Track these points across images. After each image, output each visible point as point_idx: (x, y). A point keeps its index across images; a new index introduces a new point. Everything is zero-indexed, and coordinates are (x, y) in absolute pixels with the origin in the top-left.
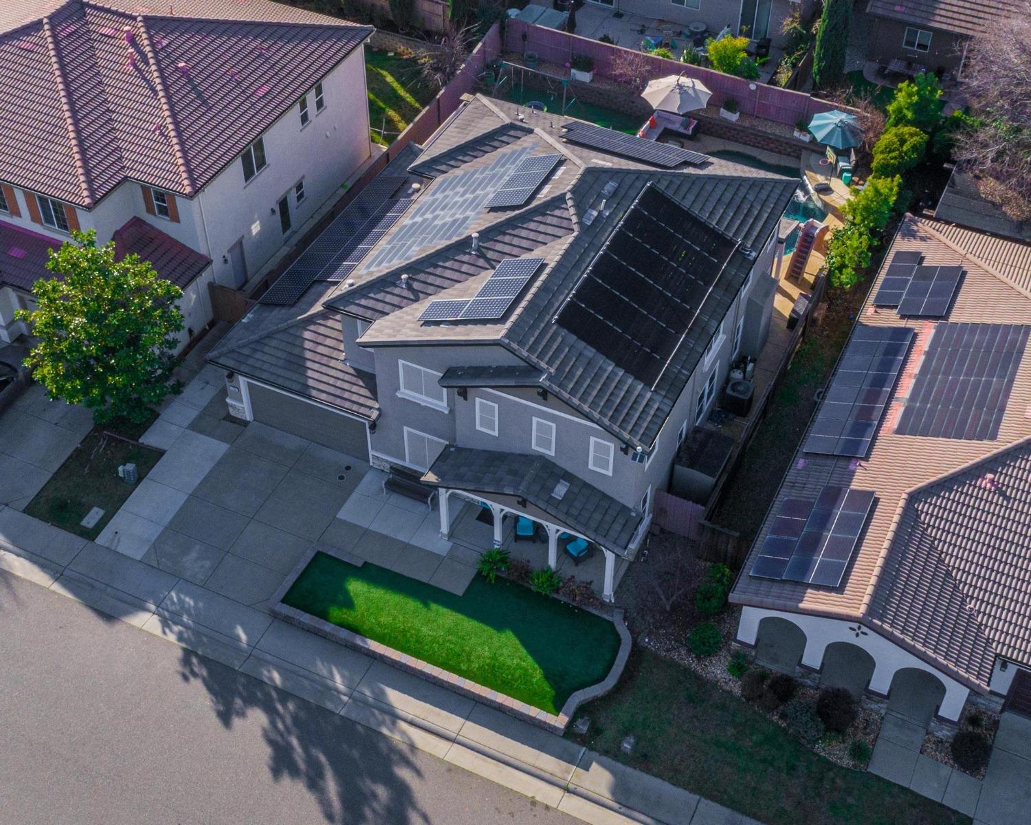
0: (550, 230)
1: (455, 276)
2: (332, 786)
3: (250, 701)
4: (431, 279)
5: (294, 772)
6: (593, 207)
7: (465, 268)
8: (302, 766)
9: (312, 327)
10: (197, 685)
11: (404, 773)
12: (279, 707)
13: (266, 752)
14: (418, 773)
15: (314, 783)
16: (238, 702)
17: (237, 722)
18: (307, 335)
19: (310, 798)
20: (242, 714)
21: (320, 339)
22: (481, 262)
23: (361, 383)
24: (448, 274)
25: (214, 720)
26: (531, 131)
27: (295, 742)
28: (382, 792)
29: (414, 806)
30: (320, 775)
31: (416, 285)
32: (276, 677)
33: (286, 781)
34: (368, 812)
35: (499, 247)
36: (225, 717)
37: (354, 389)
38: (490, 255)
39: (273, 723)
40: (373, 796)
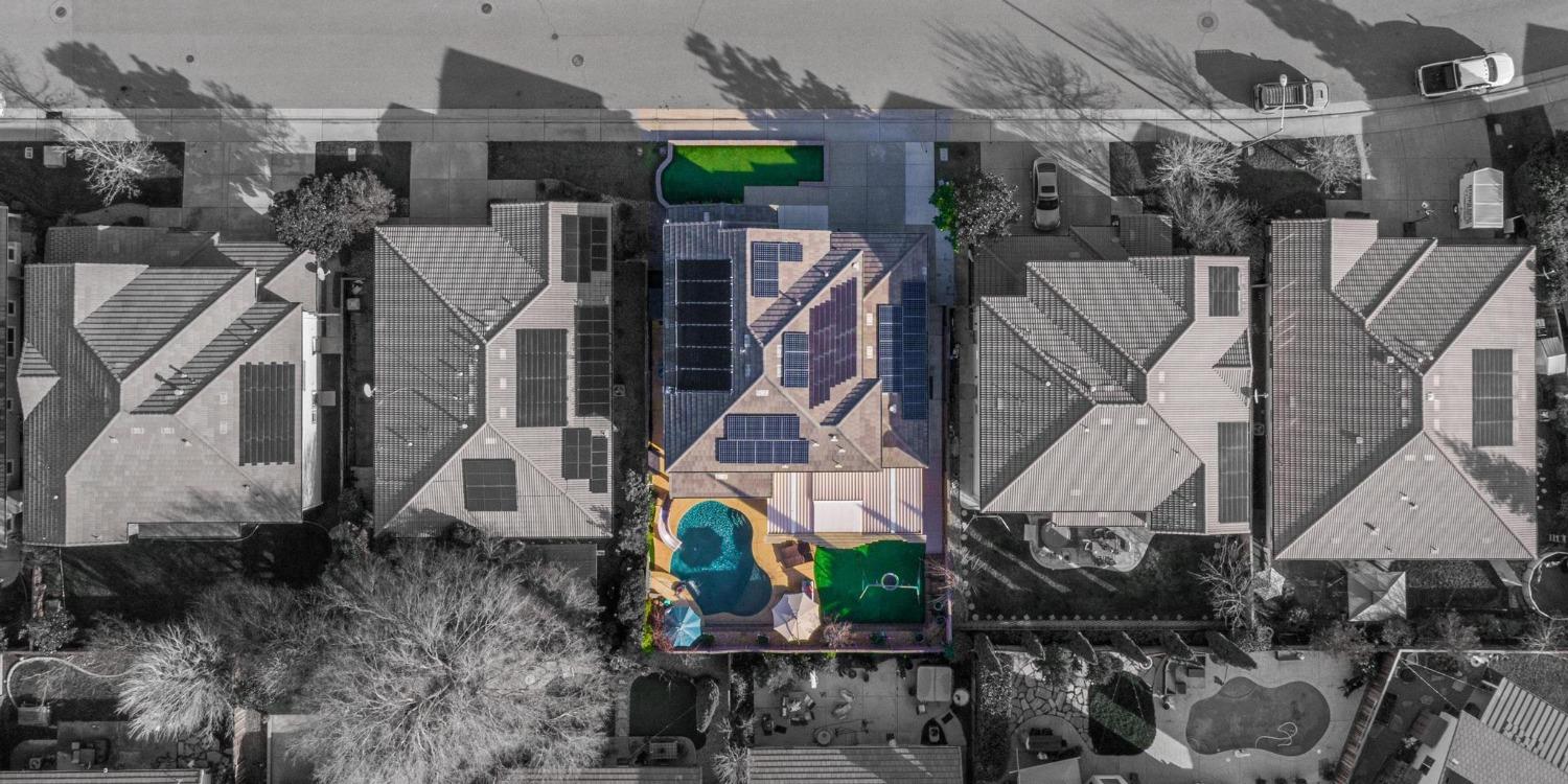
0: (763, 324)
1: (801, 285)
2: (749, 65)
3: (805, 88)
4: (813, 280)
5: (765, 62)
6: (749, 349)
7: (798, 291)
8: (765, 68)
9: (880, 269)
10: (833, 86)
11: (723, 83)
12: (792, 92)
13: (784, 68)
14: (716, 87)
15: (753, 60)
16: (809, 85)
17: (806, 77)
19: (752, 54)
20: (805, 81)
21: (875, 264)
22: (791, 296)
24: (805, 285)
25: (814, 72)
26: (822, 424)
27: (775, 78)
28: (726, 71)
30: (755, 67)
31: (819, 274)
32: (804, 108)
33: (767, 57)
34: (727, 60)
35: (786, 307)
36: (811, 77)
38: (788, 301)
39: (789, 82)
40: (728, 67)
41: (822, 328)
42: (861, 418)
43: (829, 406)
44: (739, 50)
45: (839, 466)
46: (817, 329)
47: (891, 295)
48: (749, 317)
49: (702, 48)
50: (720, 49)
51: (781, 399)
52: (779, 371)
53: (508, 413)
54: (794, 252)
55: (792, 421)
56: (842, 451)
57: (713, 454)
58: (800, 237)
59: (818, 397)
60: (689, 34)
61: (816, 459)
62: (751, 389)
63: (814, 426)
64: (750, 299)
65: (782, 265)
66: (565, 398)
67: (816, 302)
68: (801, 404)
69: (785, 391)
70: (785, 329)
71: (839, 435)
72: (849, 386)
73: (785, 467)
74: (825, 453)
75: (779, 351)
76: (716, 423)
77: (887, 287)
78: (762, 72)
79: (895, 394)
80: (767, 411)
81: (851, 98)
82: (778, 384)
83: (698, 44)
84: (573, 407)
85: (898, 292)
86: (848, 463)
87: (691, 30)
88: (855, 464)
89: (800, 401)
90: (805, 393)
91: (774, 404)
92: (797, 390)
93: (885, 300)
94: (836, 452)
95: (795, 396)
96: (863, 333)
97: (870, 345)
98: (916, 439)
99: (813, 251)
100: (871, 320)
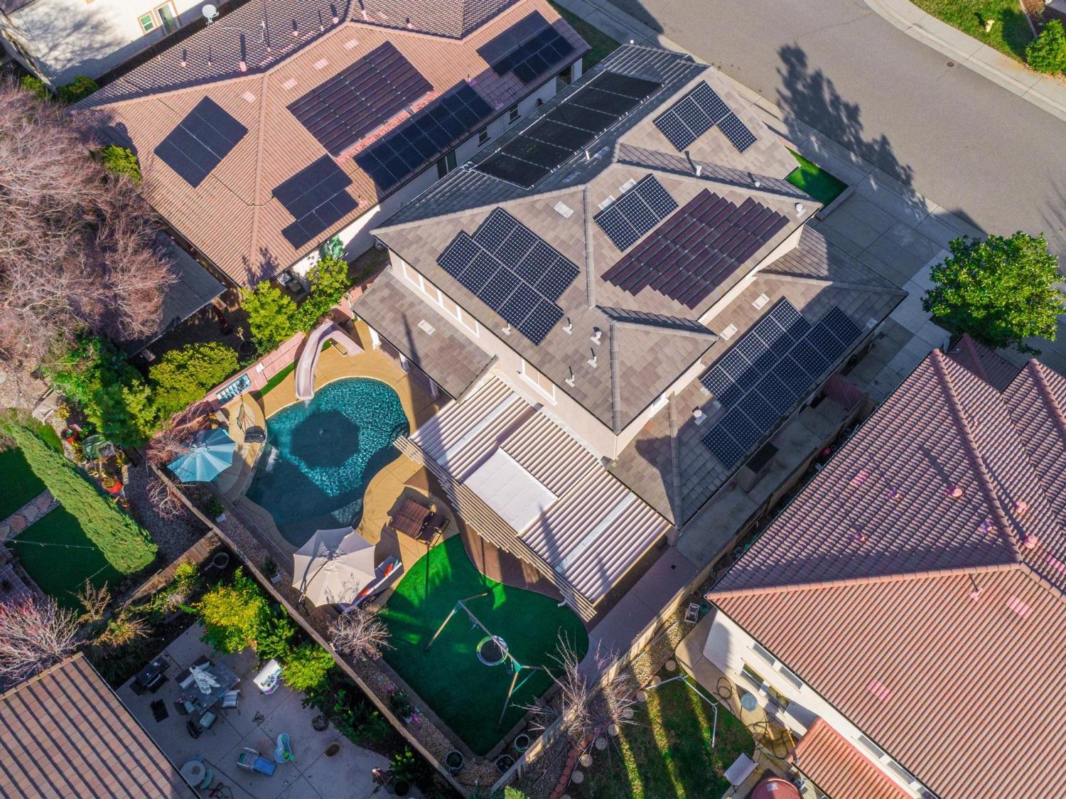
0: (637, 152)
2: (827, 96)
3: (870, 147)
4: (736, 175)
5: (847, 106)
6: (596, 159)
7: (709, 169)
8: (842, 108)
10: (902, 162)
11: (787, 93)
12: (852, 139)
13: (861, 119)
14: (779, 92)
16: (877, 147)
17: (879, 138)
19: (840, 91)
20: (875, 141)
22: (695, 163)
25: (890, 140)
26: (599, 306)
27: (845, 120)
28: (800, 87)
29: (784, 78)
30: (832, 101)
31: (747, 178)
32: (853, 157)
33: (852, 103)
34: (809, 80)
35: (679, 164)
36: (884, 141)
38: (688, 165)
39: (857, 132)
40: (804, 86)
41: (701, 220)
42: (652, 350)
43: (628, 302)
44: (829, 82)
45: (570, 382)
46: (691, 214)
47: (809, 306)
48: (628, 134)
49: (793, 60)
50: (810, 70)
51: (578, 231)
52: (606, 203)
53: (294, 89)
54: (741, 138)
55: (566, 272)
56: (593, 363)
57: (441, 249)
59: (622, 276)
60: (791, 44)
61: (551, 350)
62: (555, 193)
63: (587, 301)
64: (647, 122)
65: (714, 131)
66: (361, 135)
67: (721, 190)
68: (597, 262)
69: (593, 228)
70: (658, 175)
71: (608, 337)
72: (674, 309)
73: (507, 330)
74: (570, 350)
75: (627, 186)
76: (476, 210)
77: (812, 295)
78: (837, 109)
79: (718, 405)
80: (548, 237)
81: (913, 183)
82: (591, 213)
83: (793, 57)
84: (360, 149)
85: (821, 312)
86: (585, 388)
87: (795, 43)
88: (593, 396)
89: (600, 258)
90: (614, 256)
91: (564, 236)
92: (607, 241)
93: (799, 303)
94: (583, 358)
95: (598, 246)
96: (739, 307)
97: (737, 325)
98: (695, 480)
99: (763, 160)
100: (762, 303)
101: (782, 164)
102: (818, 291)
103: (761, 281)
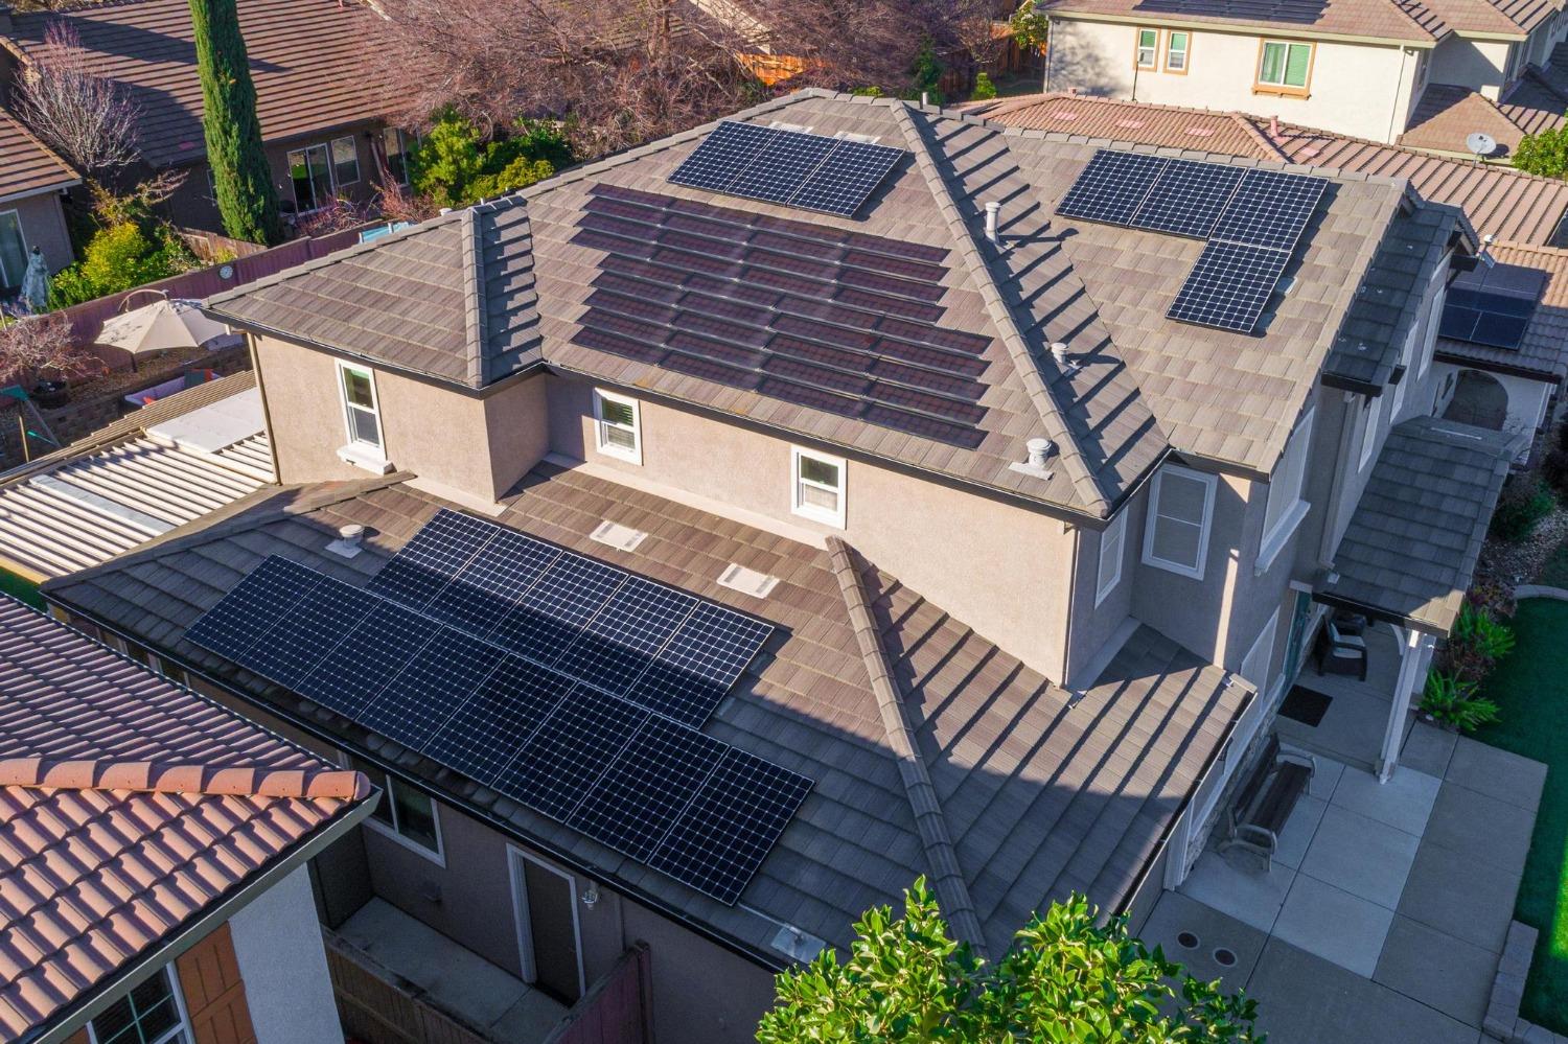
1: (1063, 290)
4: (1065, 323)
7: (1047, 272)
9: (943, 736)
18: (966, 755)
21: (990, 728)
22: (1038, 247)
23: (1149, 681)
24: (1055, 297)
31: (1076, 349)
35: (1005, 215)
37: (1164, 699)
38: (1021, 229)
47: (783, 715)
58: (1293, 347)
65: (1189, 249)
96: (710, 540)
97: (645, 548)
98: (169, 584)
99: (1197, 376)
100: (747, 583)
101: (1230, 424)
102: (859, 727)
103: (817, 564)
